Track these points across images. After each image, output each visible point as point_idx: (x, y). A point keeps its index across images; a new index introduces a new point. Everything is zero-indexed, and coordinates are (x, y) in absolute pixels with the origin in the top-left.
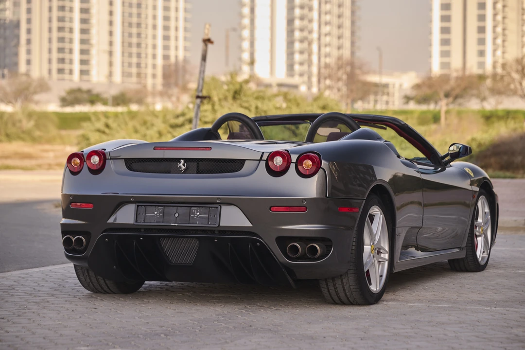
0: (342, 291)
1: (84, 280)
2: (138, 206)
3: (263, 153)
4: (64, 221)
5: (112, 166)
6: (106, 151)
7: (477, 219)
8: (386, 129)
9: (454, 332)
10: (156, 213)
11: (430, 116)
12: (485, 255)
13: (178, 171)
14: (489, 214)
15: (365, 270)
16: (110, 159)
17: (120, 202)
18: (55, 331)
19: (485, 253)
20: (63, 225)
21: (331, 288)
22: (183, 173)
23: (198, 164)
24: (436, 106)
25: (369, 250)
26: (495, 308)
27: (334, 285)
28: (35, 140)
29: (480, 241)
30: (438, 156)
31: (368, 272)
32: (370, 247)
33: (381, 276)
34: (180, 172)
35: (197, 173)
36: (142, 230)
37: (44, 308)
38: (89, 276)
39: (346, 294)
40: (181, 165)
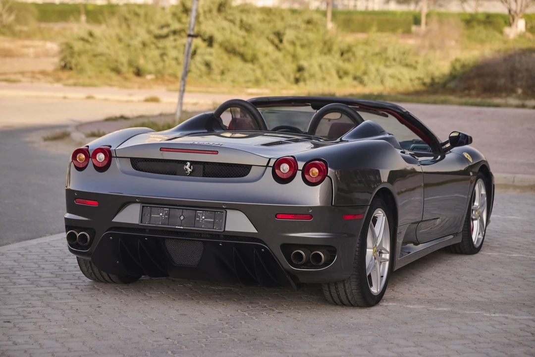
0: (344, 294)
1: (86, 270)
2: (143, 207)
3: (270, 159)
4: (68, 215)
5: (118, 165)
6: (111, 149)
7: (474, 202)
8: (387, 116)
9: (457, 351)
10: (161, 214)
11: (411, 18)
12: (481, 237)
13: (184, 173)
14: (485, 196)
15: (368, 274)
16: (116, 157)
17: (125, 202)
18: (62, 343)
19: (480, 234)
20: (66, 219)
21: (333, 290)
22: (188, 176)
23: (204, 167)
24: (416, 7)
25: (372, 254)
26: (494, 313)
27: (336, 288)
28: (15, 35)
29: (476, 224)
30: (439, 142)
31: (370, 276)
32: (372, 250)
33: (382, 277)
34: (186, 175)
35: (203, 176)
36: (147, 231)
37: (48, 306)
38: (91, 267)
39: (347, 297)
40: (187, 167)
